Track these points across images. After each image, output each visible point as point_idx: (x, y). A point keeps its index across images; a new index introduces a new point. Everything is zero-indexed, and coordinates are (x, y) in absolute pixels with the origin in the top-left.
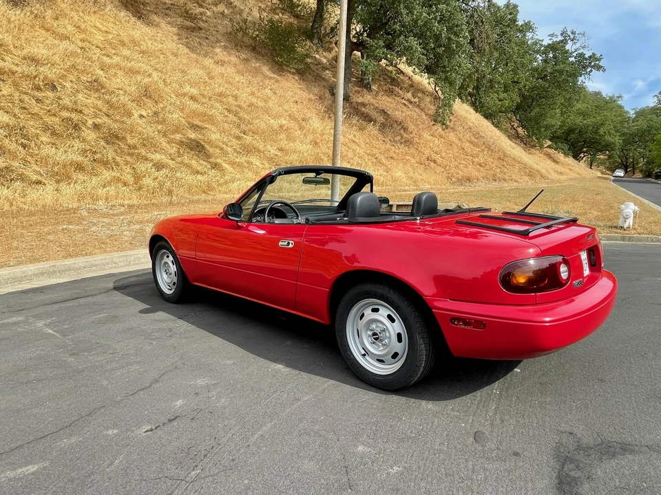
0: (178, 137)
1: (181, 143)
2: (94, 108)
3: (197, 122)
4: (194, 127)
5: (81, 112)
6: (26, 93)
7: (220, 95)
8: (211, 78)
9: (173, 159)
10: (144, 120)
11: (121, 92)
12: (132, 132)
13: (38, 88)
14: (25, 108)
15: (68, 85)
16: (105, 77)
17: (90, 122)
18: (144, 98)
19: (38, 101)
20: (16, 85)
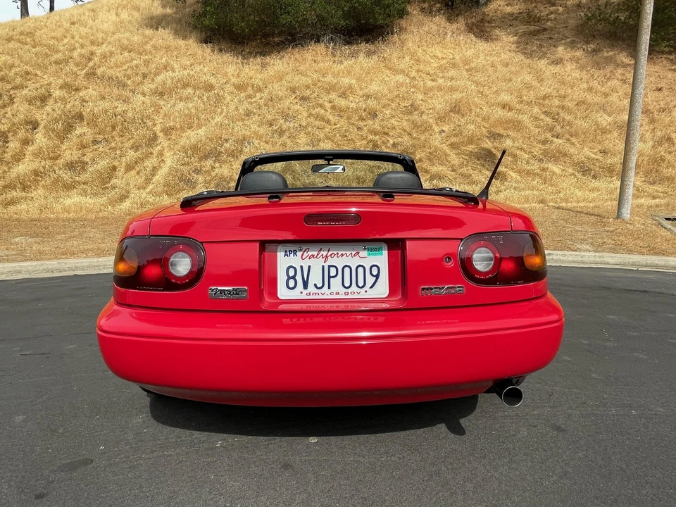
0: (471, 148)
1: (471, 154)
2: (400, 129)
3: (501, 131)
4: (494, 136)
5: (387, 134)
6: (353, 124)
7: (544, 98)
8: (541, 81)
9: (453, 170)
10: (443, 134)
11: (431, 111)
12: (424, 147)
13: (361, 119)
14: (346, 136)
15: (388, 112)
16: (422, 100)
17: (392, 142)
18: (451, 114)
19: (359, 128)
20: (349, 118)
